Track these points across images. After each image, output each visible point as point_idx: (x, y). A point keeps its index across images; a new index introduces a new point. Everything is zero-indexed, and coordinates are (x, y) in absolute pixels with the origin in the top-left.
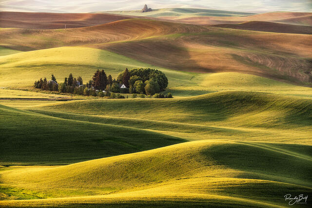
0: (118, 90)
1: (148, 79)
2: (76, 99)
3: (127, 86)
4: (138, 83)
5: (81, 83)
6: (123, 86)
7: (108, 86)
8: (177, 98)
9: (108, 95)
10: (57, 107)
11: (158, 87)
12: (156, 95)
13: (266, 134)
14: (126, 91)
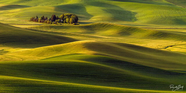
0: (60, 22)
1: (71, 18)
2: (44, 24)
3: (63, 20)
4: (67, 19)
5: (47, 19)
6: (62, 21)
7: (56, 20)
8: (80, 25)
9: (56, 23)
10: (36, 27)
11: (74, 20)
12: (73, 24)
13: (112, 38)
14: (63, 22)
